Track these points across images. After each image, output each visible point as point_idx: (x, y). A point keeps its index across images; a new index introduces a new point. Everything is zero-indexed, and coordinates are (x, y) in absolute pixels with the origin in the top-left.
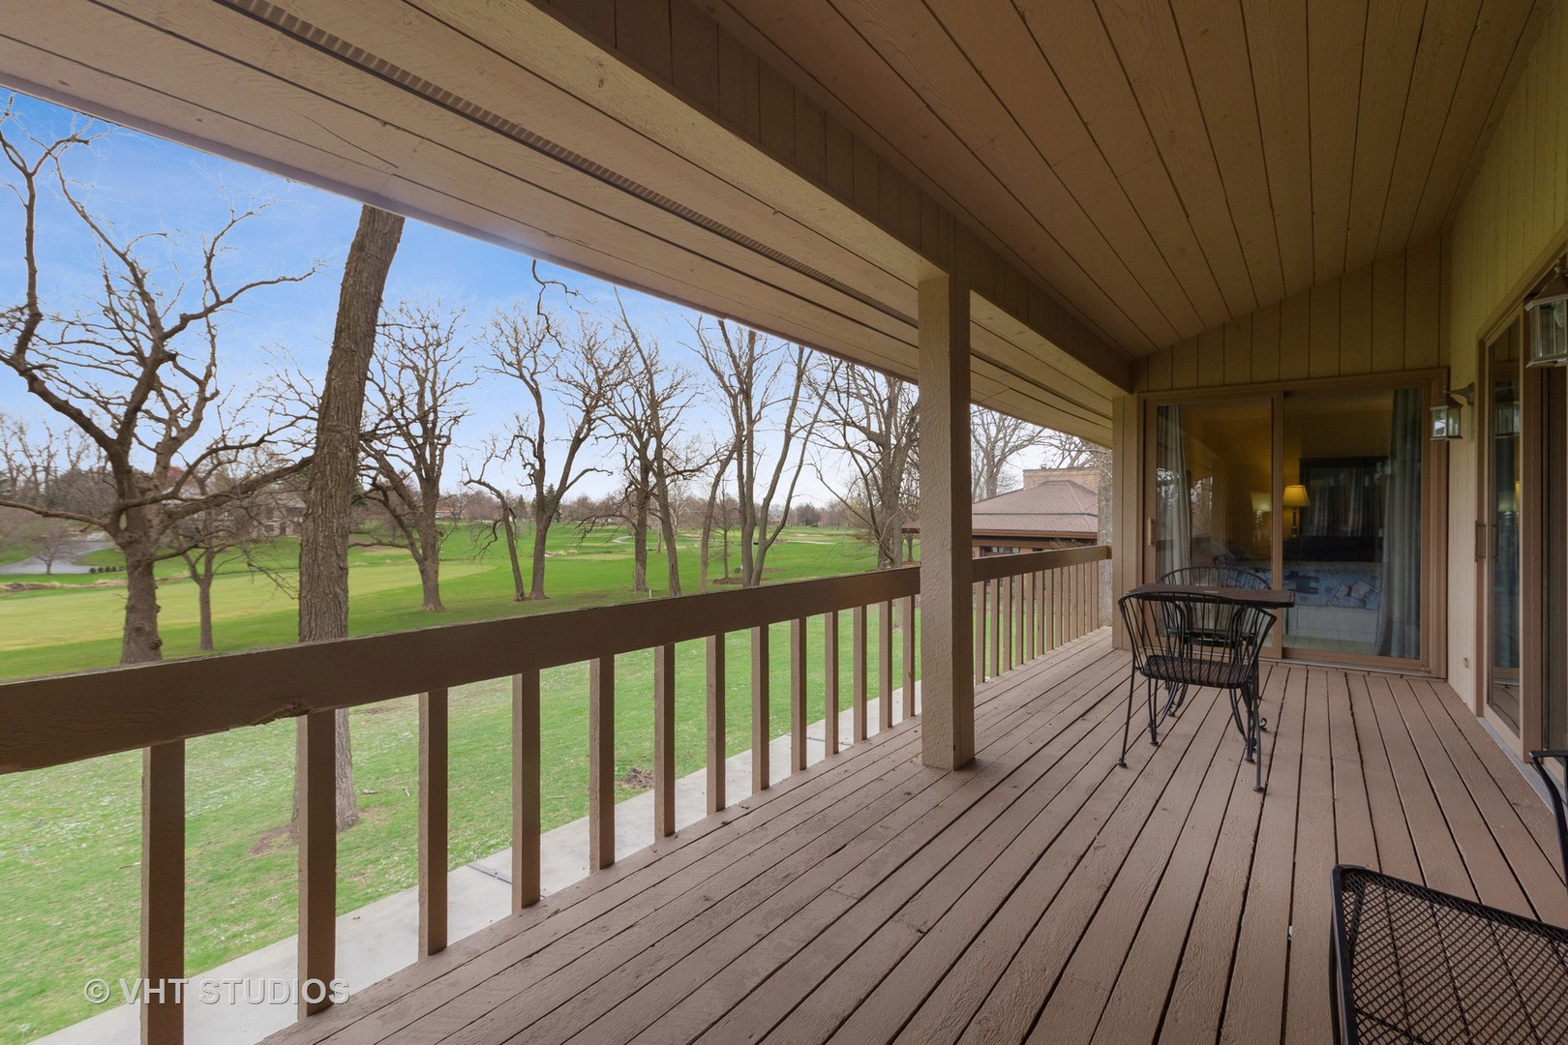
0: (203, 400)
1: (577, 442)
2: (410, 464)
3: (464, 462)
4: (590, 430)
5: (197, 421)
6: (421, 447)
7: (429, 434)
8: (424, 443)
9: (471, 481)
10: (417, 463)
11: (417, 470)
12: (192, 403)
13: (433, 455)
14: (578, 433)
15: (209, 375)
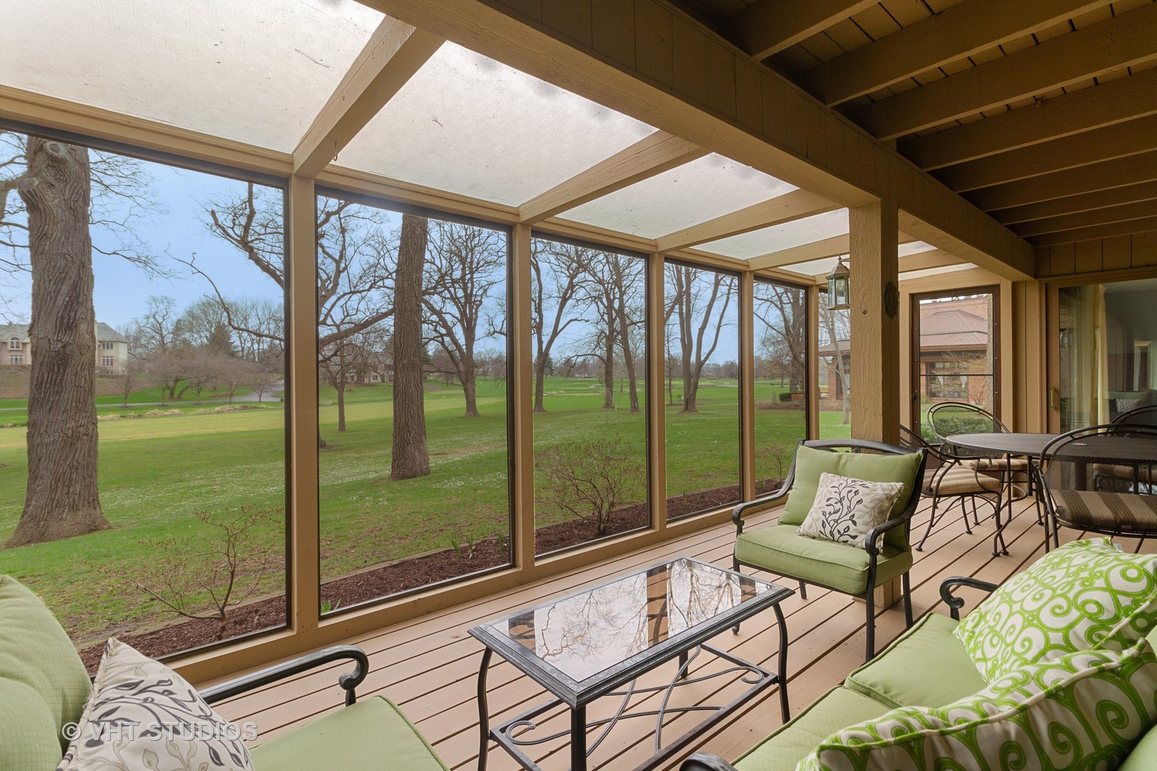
0: (338, 272)
1: (564, 300)
2: (457, 318)
3: (490, 321)
4: (572, 292)
5: (336, 285)
6: (464, 307)
7: (468, 296)
8: (465, 303)
9: (495, 332)
10: (461, 318)
11: (461, 321)
12: (332, 275)
13: (471, 311)
14: (565, 294)
15: (342, 256)
